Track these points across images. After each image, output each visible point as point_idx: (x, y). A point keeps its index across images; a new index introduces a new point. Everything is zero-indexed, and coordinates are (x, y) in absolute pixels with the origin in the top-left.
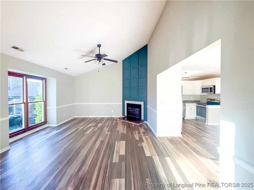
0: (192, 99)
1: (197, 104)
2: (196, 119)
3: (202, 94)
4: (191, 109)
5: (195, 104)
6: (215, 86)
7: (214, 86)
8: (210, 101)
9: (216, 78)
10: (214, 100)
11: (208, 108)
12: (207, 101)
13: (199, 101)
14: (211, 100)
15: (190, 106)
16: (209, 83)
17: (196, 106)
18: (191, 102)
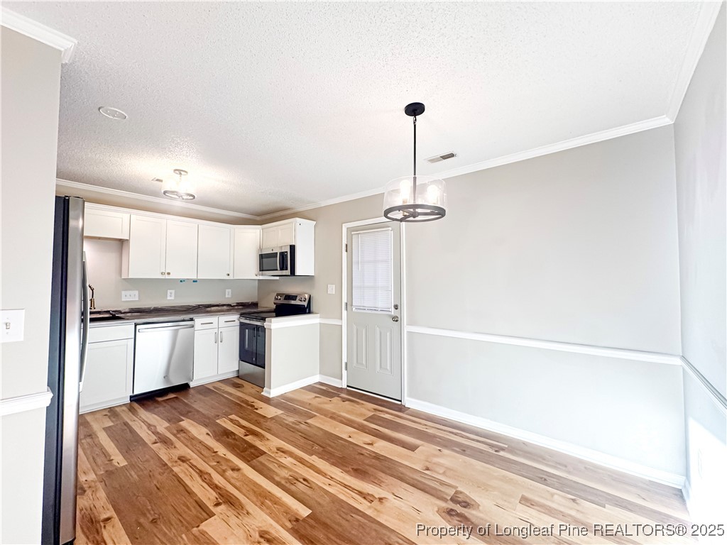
0: (229, 297)
1: (242, 315)
2: (238, 377)
3: (261, 278)
4: (218, 339)
5: (235, 317)
6: (294, 246)
7: (293, 248)
8: (283, 301)
9: (298, 219)
10: (294, 298)
11: (272, 328)
12: (277, 302)
13: (255, 305)
14: (289, 297)
15: (215, 325)
16: (277, 237)
17: (237, 323)
18: (225, 308)
